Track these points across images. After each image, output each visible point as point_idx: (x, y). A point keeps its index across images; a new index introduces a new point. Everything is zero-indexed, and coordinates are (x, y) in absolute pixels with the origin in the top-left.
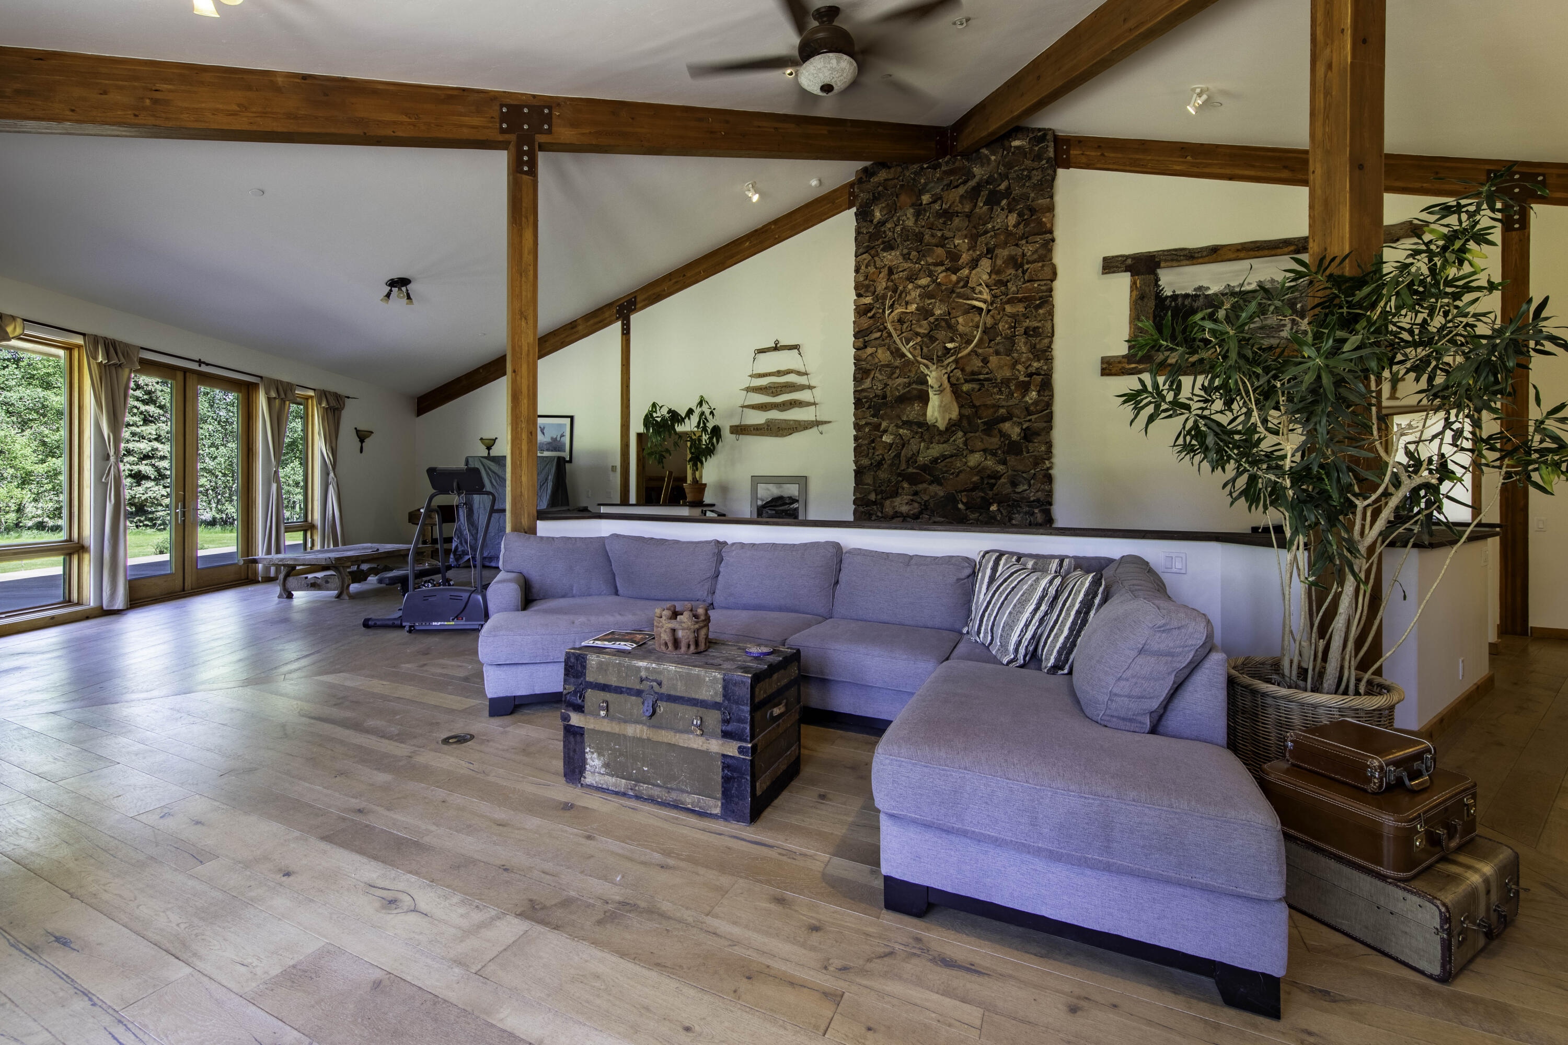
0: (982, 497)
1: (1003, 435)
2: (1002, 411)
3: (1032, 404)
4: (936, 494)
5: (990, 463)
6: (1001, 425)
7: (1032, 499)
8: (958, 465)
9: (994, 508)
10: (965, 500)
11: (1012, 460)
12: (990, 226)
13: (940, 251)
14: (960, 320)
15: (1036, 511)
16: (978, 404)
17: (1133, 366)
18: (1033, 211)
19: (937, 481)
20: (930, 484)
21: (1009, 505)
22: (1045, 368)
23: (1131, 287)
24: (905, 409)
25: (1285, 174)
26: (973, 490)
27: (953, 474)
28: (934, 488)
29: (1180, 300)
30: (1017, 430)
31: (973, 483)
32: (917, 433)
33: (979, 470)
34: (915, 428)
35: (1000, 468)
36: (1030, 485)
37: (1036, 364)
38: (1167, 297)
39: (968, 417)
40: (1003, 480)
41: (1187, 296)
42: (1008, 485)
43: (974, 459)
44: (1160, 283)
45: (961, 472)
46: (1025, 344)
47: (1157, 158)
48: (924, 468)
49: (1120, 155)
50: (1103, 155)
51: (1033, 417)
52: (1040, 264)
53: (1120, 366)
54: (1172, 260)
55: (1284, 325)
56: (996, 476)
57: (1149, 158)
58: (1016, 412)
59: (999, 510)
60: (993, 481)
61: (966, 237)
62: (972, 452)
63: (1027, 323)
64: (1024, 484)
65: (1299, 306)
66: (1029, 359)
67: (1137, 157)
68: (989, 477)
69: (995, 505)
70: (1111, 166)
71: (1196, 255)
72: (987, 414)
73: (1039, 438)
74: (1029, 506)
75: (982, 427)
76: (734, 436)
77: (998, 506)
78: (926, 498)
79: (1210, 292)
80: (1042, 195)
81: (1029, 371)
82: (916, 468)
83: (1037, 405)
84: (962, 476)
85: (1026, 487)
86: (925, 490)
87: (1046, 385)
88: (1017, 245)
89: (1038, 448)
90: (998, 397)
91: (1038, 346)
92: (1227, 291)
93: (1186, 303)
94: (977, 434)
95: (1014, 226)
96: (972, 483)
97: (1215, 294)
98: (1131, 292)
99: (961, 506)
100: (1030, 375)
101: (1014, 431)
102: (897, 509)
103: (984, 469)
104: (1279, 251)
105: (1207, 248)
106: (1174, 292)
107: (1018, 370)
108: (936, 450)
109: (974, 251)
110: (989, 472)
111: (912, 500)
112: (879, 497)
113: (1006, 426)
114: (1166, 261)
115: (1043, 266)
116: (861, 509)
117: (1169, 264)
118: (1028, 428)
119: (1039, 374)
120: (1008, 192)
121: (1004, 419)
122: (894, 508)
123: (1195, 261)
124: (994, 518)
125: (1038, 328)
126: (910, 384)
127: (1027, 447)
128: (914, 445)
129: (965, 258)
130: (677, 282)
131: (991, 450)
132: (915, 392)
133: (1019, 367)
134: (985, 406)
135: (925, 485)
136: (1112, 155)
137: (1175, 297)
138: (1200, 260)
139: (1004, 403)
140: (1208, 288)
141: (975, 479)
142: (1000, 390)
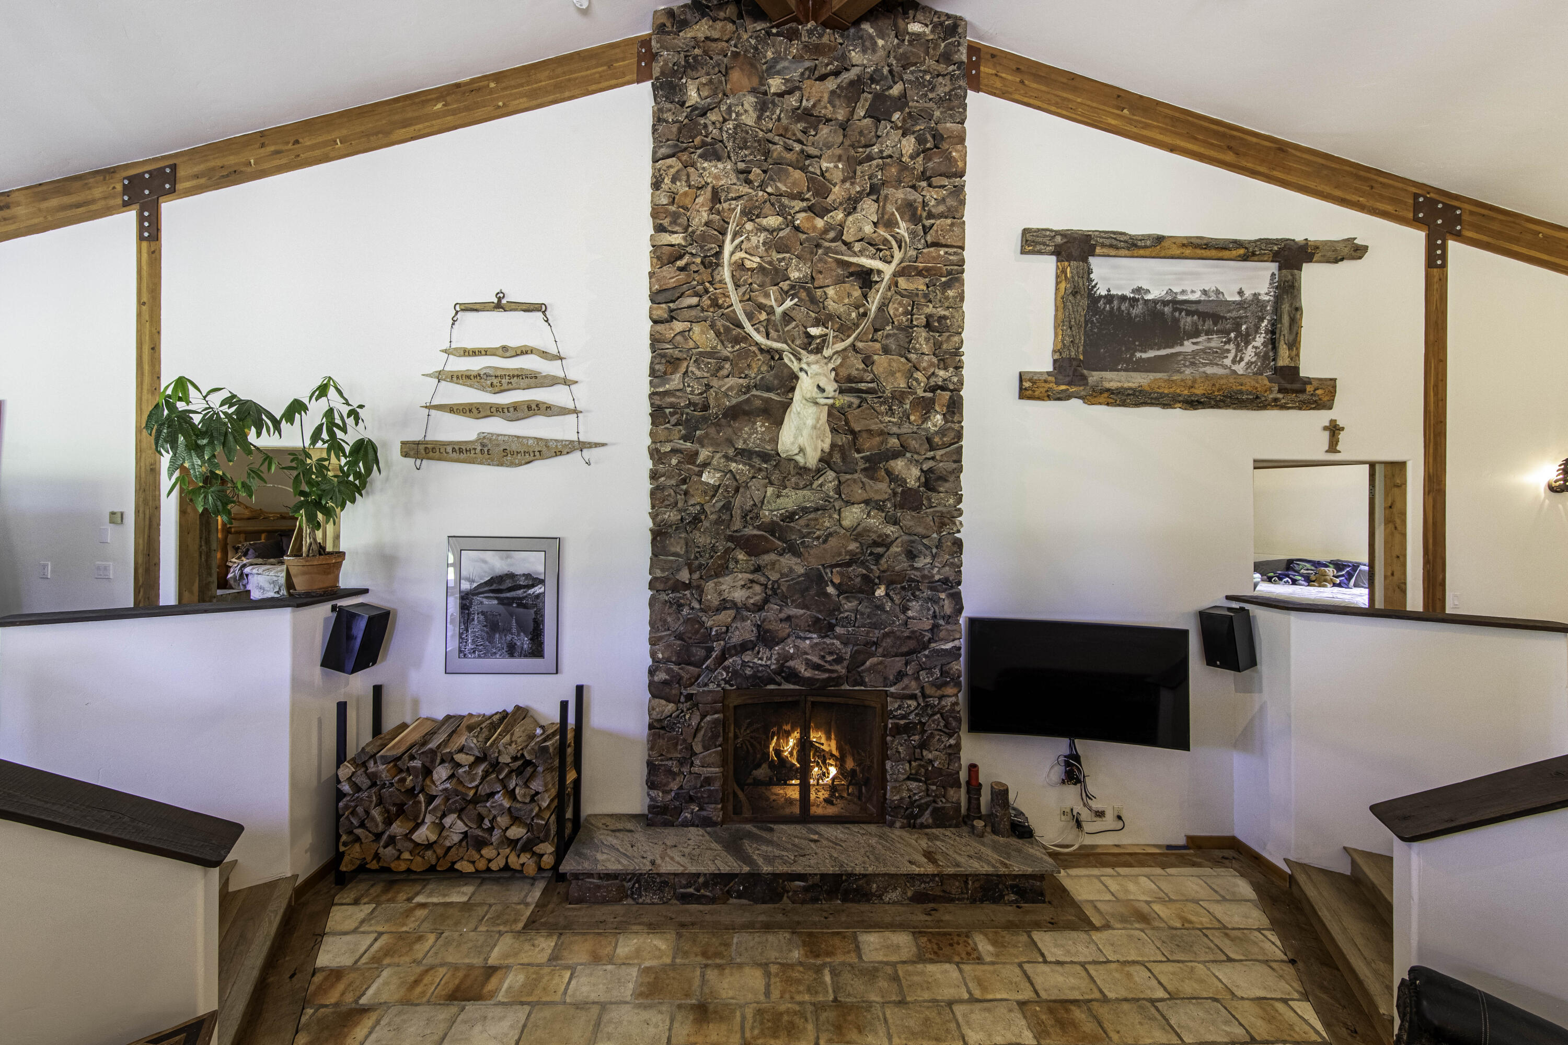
0: (863, 576)
1: (893, 478)
2: (893, 442)
3: (937, 433)
4: (791, 570)
5: (875, 521)
6: (892, 463)
7: (937, 577)
8: (827, 524)
9: (880, 592)
10: (837, 580)
11: (908, 518)
12: (876, 149)
13: (797, 174)
14: (831, 292)
15: (943, 596)
16: (857, 429)
17: (1063, 387)
18: (938, 137)
19: (793, 550)
20: (781, 555)
21: (903, 588)
22: (955, 379)
23: (1057, 277)
24: (741, 429)
25: (1229, 157)
26: (848, 564)
27: (818, 538)
28: (788, 561)
29: (1115, 302)
30: (916, 472)
31: (850, 552)
32: (760, 470)
33: (857, 533)
34: (757, 461)
35: (890, 530)
36: (934, 557)
37: (942, 373)
38: (1100, 297)
39: (842, 449)
40: (895, 549)
41: (1123, 298)
42: (903, 557)
43: (853, 515)
44: (1092, 276)
45: (830, 534)
46: (927, 340)
47: (1089, 103)
48: (772, 528)
49: (1043, 88)
50: (1022, 82)
51: (939, 453)
52: (949, 221)
53: (1047, 386)
54: (1111, 246)
55: (1228, 351)
56: (884, 542)
57: (1079, 100)
58: (913, 444)
59: (887, 594)
60: (880, 550)
61: (840, 159)
62: (849, 503)
63: (929, 309)
64: (925, 556)
65: (1244, 327)
66: (932, 364)
67: (1065, 95)
68: (875, 544)
69: (883, 588)
70: (1032, 101)
71: (1139, 243)
72: (870, 445)
73: (947, 485)
74: (931, 589)
75: (862, 465)
76: (410, 461)
77: (887, 588)
78: (774, 576)
79: (1149, 297)
80: (951, 116)
81: (932, 381)
82: (759, 528)
83: (944, 435)
84: (833, 542)
85: (928, 560)
86: (773, 564)
87: (955, 407)
88: (913, 187)
89: (941, 500)
90: (887, 419)
91: (945, 346)
92: (1169, 298)
93: (1123, 308)
94: (856, 476)
95: (912, 157)
96: (848, 552)
97: (1155, 302)
98: (1057, 283)
99: (830, 590)
100: (933, 389)
101: (912, 475)
102: (725, 595)
103: (867, 530)
104: (1226, 254)
105: (1149, 236)
106: (1109, 290)
107: (917, 380)
108: (791, 500)
109: (852, 184)
110: (874, 536)
111: (752, 581)
112: (696, 576)
113: (899, 465)
114: (1103, 245)
115: (952, 225)
116: (663, 596)
117: (1105, 251)
118: (931, 470)
119: (943, 388)
120: (902, 102)
121: (896, 455)
122: (720, 594)
123: (1135, 252)
124: (881, 608)
125: (946, 317)
126: (748, 389)
127: (929, 499)
128: (756, 489)
129: (837, 193)
130: (277, 152)
131: (877, 502)
132: (758, 403)
133: (918, 375)
134: (869, 431)
135: (772, 556)
136: (1035, 85)
137: (1109, 298)
138: (1142, 252)
139: (895, 430)
140: (1148, 291)
141: (853, 546)
142: (891, 409)
